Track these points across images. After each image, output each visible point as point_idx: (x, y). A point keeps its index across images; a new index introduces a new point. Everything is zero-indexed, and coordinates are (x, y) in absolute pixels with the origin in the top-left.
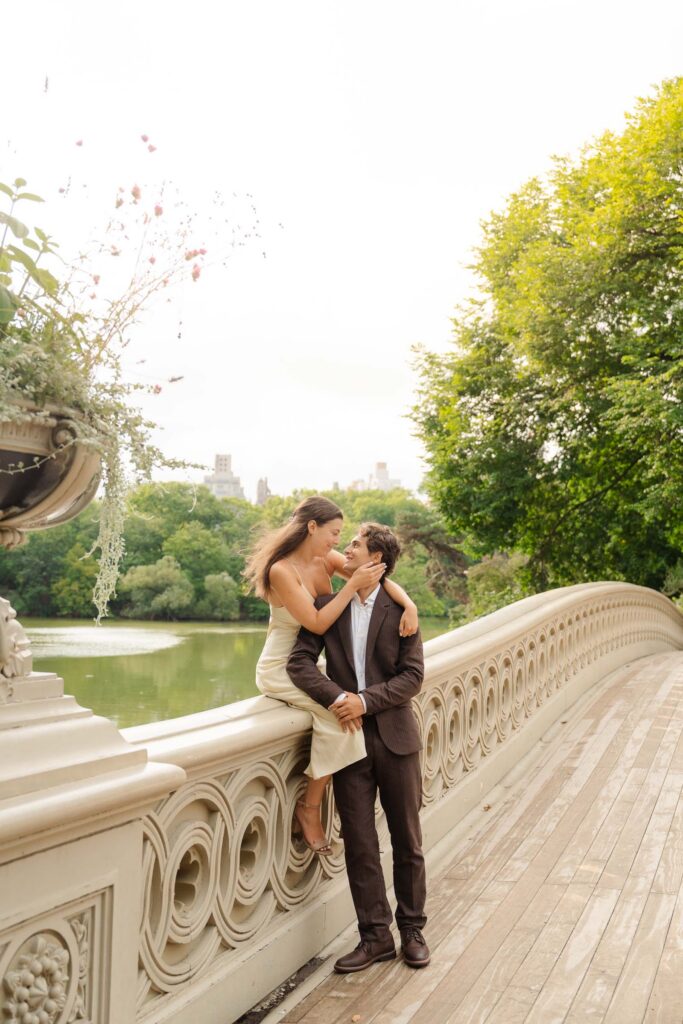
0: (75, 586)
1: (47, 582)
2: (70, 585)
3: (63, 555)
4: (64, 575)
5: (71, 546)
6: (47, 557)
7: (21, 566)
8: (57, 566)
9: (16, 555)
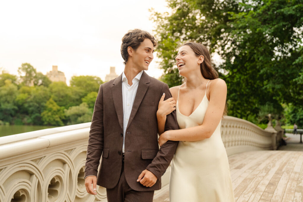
0: (50, 114)
1: (40, 112)
2: (47, 113)
3: (45, 102)
4: (45, 110)
5: (48, 100)
6: (39, 103)
7: (30, 106)
8: (43, 106)
9: (29, 102)
